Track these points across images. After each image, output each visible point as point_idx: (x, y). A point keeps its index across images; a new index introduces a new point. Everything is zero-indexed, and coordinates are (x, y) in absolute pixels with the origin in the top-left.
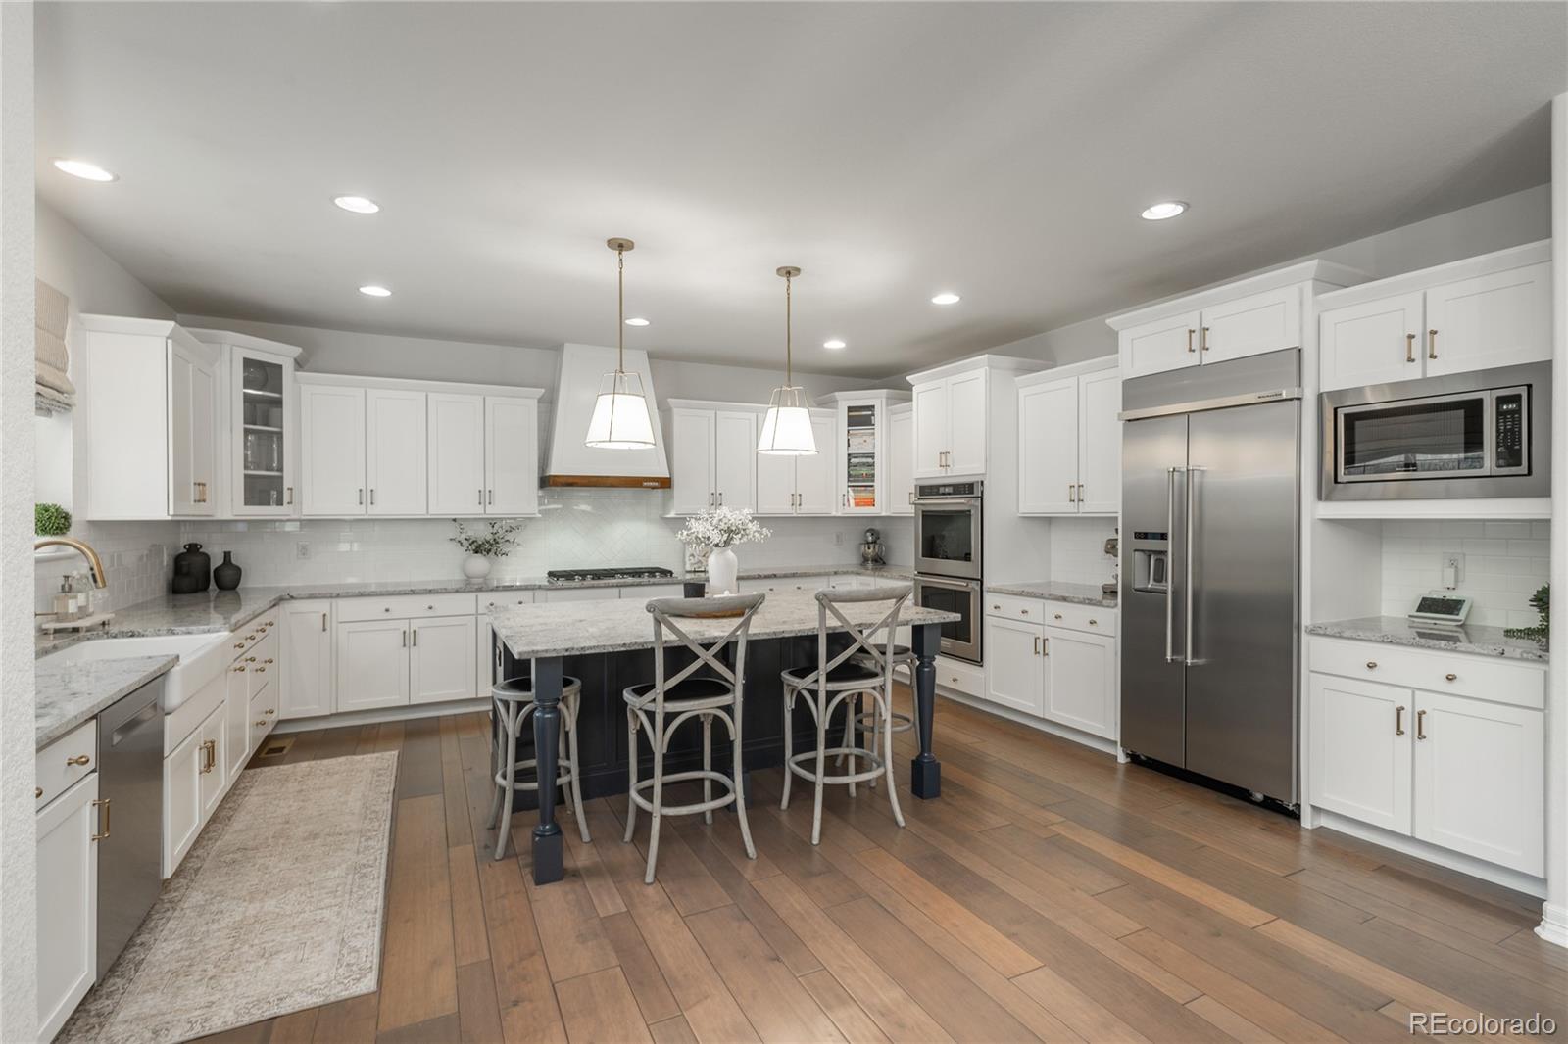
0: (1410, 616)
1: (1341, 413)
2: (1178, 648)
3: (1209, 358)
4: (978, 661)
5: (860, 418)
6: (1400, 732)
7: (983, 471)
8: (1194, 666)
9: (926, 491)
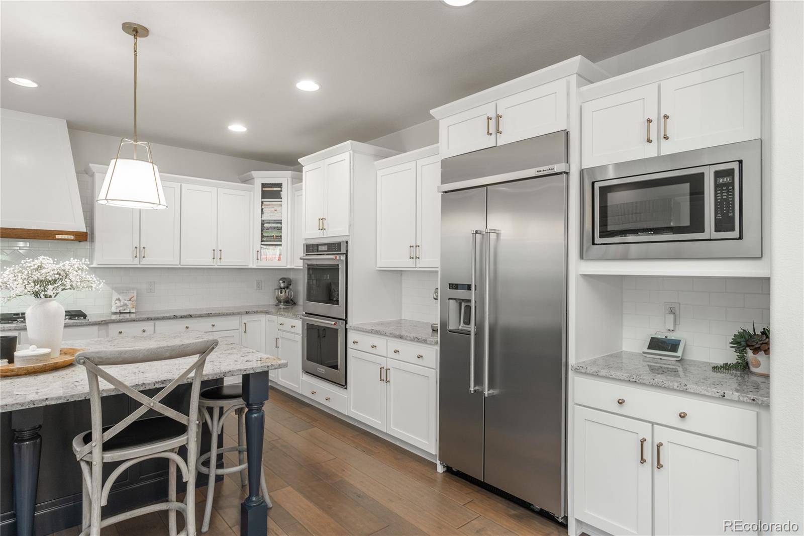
0: (644, 353)
1: (597, 186)
2: (479, 380)
3: (503, 140)
4: (344, 385)
5: (271, 192)
6: (643, 461)
7: (347, 234)
8: (491, 397)
9: (311, 248)
